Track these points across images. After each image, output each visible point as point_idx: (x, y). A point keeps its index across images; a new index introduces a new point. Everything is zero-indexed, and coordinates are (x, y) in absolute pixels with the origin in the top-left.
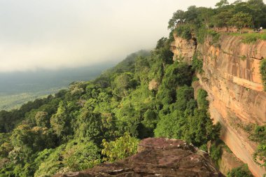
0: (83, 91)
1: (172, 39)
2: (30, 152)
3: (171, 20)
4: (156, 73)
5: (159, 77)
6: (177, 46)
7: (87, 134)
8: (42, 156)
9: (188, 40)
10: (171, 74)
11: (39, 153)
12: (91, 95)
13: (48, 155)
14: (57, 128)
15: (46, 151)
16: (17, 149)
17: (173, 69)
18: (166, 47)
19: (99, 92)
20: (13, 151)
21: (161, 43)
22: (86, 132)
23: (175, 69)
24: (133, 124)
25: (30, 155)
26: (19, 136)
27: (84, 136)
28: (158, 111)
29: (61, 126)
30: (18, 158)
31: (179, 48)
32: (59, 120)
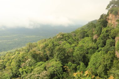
0: (62, 37)
1: (108, 15)
2: (35, 62)
3: (108, 5)
4: (98, 31)
5: (99, 33)
6: (110, 18)
7: (58, 57)
8: (39, 64)
9: (116, 16)
10: (104, 32)
11: (38, 63)
12: (66, 39)
13: (41, 64)
14: (48, 53)
15: (41, 62)
16: (29, 60)
17: (106, 30)
18: (104, 19)
19: (70, 38)
20: (28, 60)
21: (102, 16)
22: (58, 56)
23: (107, 30)
24: (81, 55)
25: (35, 63)
26: (31, 54)
27: (57, 58)
28: (96, 50)
29: (50, 52)
30: (29, 64)
31: (111, 19)
32: (49, 49)
